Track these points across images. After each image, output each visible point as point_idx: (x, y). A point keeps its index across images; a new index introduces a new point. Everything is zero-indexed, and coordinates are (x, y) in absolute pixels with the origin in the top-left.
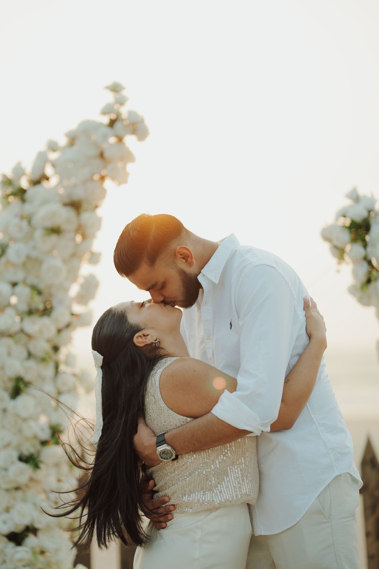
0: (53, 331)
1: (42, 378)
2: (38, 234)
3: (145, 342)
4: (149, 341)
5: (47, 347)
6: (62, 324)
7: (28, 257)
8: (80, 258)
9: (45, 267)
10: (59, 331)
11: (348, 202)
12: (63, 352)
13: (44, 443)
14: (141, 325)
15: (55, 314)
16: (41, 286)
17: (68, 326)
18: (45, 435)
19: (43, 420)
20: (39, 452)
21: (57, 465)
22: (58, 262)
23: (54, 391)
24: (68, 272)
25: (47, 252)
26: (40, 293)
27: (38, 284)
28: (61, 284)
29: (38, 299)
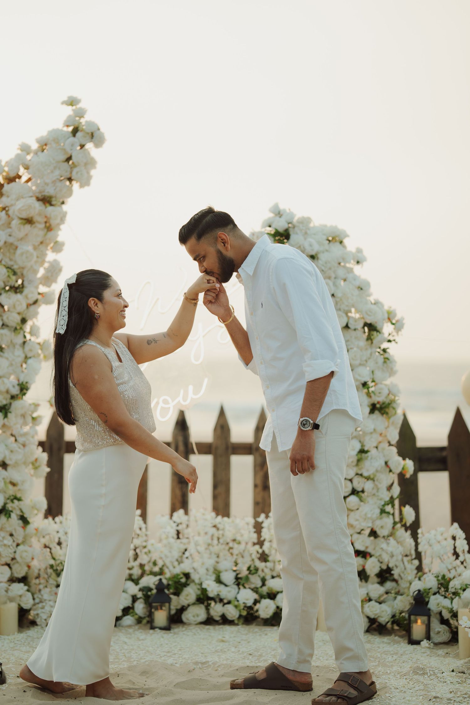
0: (24, 306)
1: (12, 345)
2: (15, 223)
5: (18, 318)
6: (31, 301)
7: (5, 243)
8: (47, 245)
9: (19, 252)
10: (29, 306)
11: (272, 215)
12: (29, 324)
13: (13, 397)
15: (26, 291)
16: (15, 267)
17: (35, 302)
18: (15, 391)
19: (13, 378)
20: (10, 404)
21: (23, 416)
22: (30, 248)
23: (23, 356)
24: (38, 257)
25: (21, 239)
26: (15, 273)
27: (13, 266)
28: (32, 267)
29: (14, 278)
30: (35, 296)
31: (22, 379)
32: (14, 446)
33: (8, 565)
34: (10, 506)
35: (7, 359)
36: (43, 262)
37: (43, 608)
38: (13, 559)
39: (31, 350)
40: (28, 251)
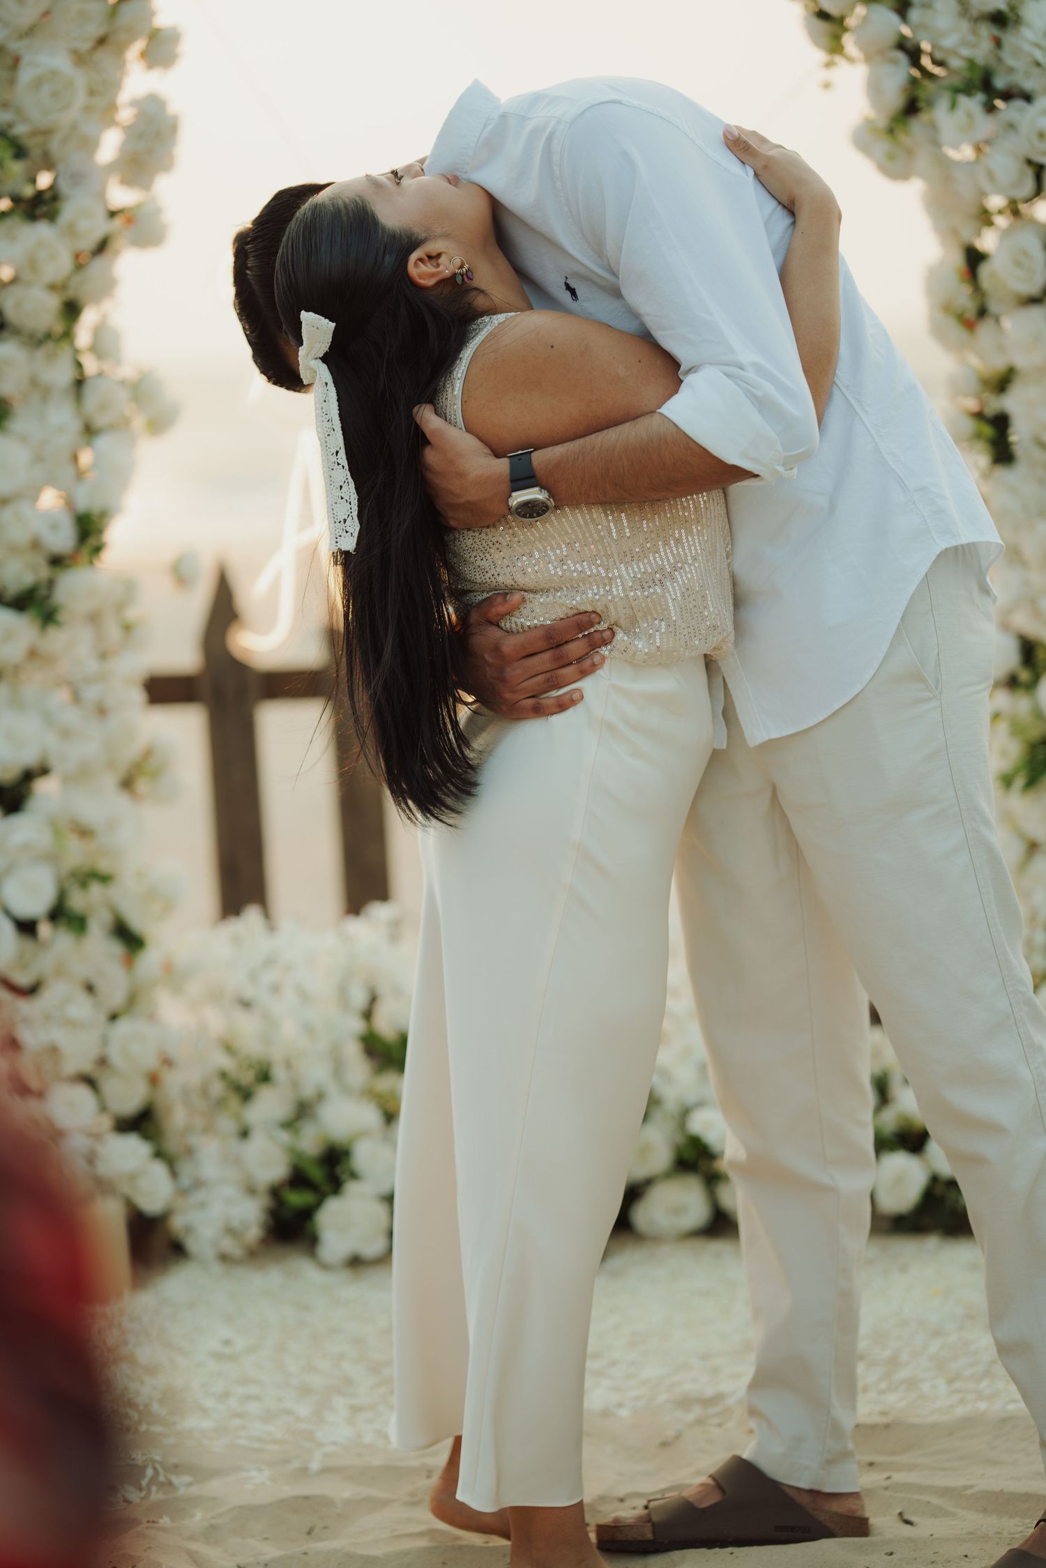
0: (67, 262)
3: (439, 273)
4: (447, 271)
6: (87, 245)
8: (121, 50)
9: (26, 75)
10: (80, 261)
12: (88, 318)
13: (57, 561)
14: (416, 230)
15: (67, 212)
16: (20, 130)
17: (103, 246)
18: (63, 539)
19: (49, 499)
20: (51, 583)
21: (94, 618)
22: (60, 61)
23: (75, 426)
24: (92, 93)
25: (30, 32)
26: (20, 152)
27: (10, 126)
28: (74, 127)
29: (17, 168)
30: (98, 227)
31: (82, 504)
32: (71, 716)
33: (89, 1081)
34: (77, 901)
35: (23, 439)
36: (112, 108)
37: (203, 1205)
38: (103, 1062)
39: (103, 407)
40: (54, 74)
